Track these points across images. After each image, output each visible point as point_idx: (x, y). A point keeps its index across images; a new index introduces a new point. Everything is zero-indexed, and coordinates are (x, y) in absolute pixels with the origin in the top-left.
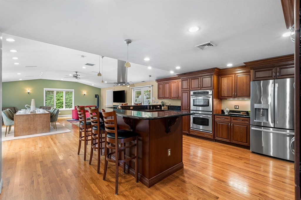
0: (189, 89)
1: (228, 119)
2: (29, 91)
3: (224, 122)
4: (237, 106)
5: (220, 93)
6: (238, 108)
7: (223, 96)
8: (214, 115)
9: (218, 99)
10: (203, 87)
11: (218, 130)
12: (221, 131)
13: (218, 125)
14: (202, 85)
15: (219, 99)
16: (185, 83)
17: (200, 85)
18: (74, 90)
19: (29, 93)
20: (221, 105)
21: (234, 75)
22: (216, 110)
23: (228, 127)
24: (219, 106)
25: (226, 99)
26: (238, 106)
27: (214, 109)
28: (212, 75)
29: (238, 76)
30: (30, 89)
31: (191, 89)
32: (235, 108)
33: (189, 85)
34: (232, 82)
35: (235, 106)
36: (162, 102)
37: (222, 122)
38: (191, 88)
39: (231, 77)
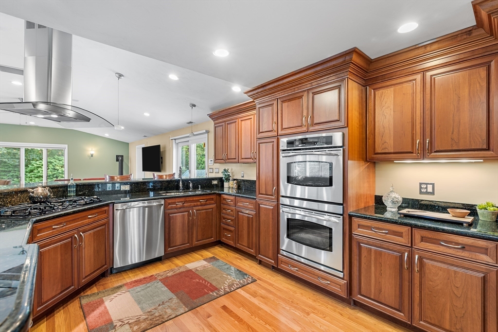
0: (275, 134)
1: (400, 234)
3: (387, 244)
4: (427, 184)
5: (370, 142)
6: (433, 193)
7: (378, 150)
8: (350, 216)
9: (362, 163)
10: (315, 122)
11: (363, 270)
12: (373, 275)
13: (364, 254)
14: (312, 118)
15: (366, 161)
16: (265, 115)
17: (307, 118)
20: (374, 182)
21: (419, 77)
22: (359, 198)
23: (401, 265)
24: (366, 185)
25: (391, 161)
26: (433, 185)
27: (351, 192)
28: (342, 80)
29: (437, 78)
31: (280, 132)
32: (421, 193)
33: (275, 120)
34: (413, 100)
35: (421, 184)
36: (225, 170)
37: (378, 242)
38: (282, 129)
39: (411, 84)
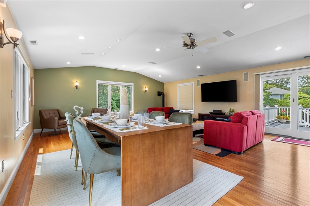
2: (77, 84)
18: (133, 84)
19: (77, 87)
30: (78, 82)
